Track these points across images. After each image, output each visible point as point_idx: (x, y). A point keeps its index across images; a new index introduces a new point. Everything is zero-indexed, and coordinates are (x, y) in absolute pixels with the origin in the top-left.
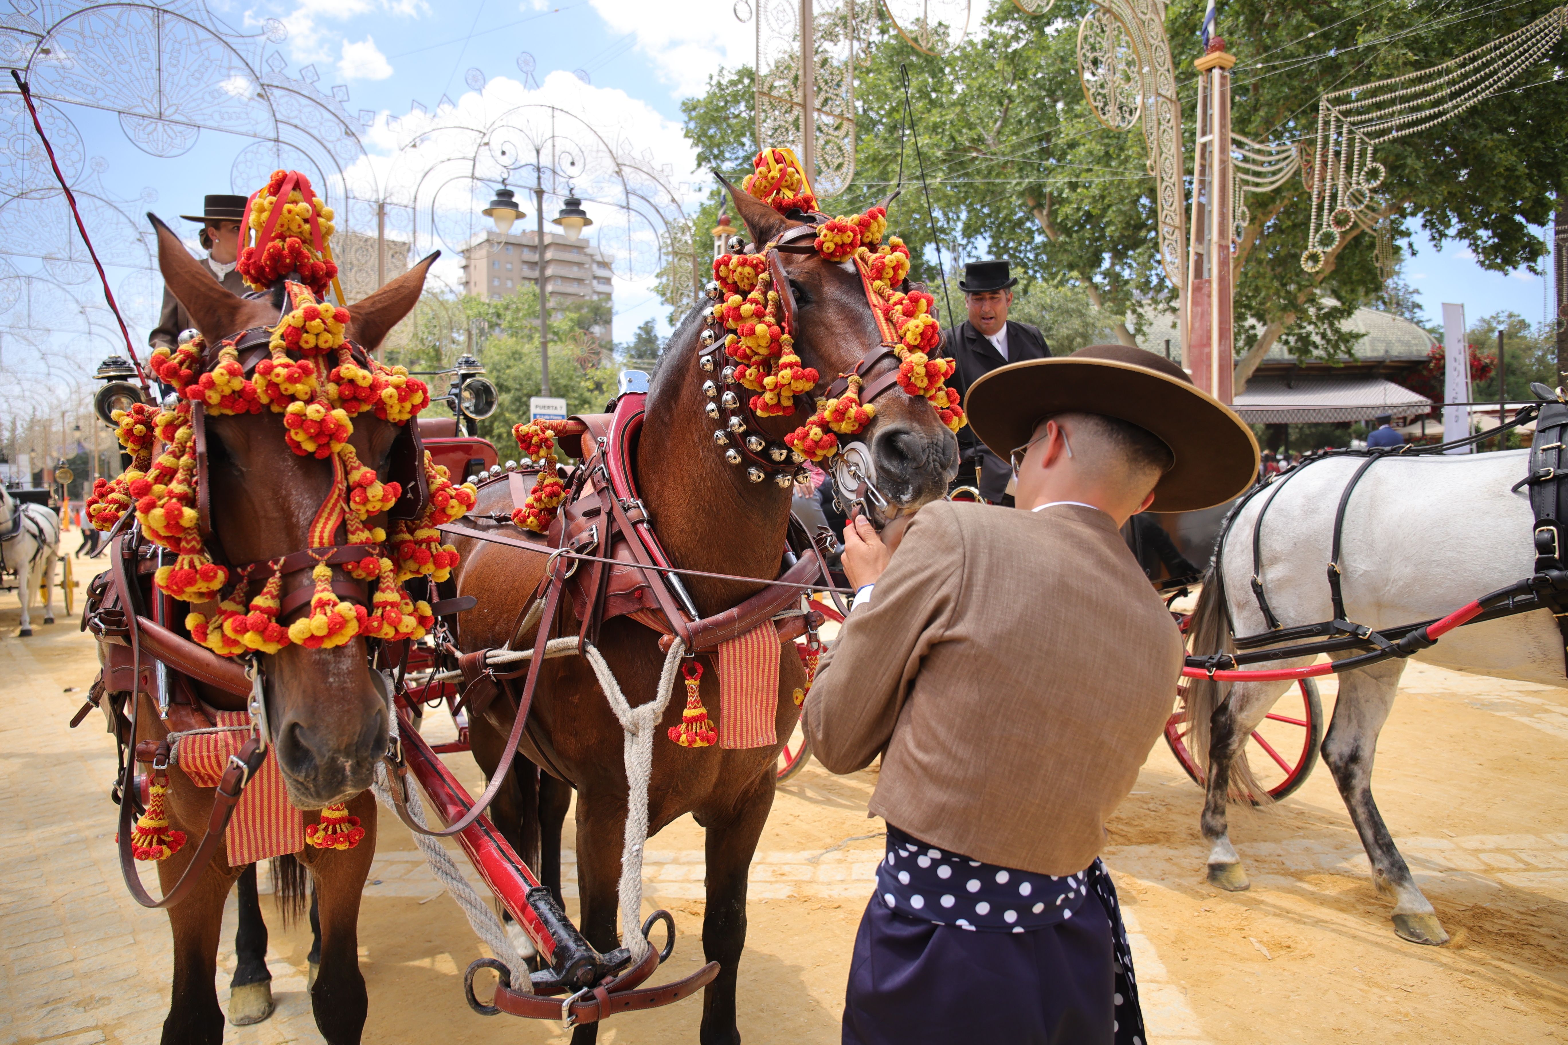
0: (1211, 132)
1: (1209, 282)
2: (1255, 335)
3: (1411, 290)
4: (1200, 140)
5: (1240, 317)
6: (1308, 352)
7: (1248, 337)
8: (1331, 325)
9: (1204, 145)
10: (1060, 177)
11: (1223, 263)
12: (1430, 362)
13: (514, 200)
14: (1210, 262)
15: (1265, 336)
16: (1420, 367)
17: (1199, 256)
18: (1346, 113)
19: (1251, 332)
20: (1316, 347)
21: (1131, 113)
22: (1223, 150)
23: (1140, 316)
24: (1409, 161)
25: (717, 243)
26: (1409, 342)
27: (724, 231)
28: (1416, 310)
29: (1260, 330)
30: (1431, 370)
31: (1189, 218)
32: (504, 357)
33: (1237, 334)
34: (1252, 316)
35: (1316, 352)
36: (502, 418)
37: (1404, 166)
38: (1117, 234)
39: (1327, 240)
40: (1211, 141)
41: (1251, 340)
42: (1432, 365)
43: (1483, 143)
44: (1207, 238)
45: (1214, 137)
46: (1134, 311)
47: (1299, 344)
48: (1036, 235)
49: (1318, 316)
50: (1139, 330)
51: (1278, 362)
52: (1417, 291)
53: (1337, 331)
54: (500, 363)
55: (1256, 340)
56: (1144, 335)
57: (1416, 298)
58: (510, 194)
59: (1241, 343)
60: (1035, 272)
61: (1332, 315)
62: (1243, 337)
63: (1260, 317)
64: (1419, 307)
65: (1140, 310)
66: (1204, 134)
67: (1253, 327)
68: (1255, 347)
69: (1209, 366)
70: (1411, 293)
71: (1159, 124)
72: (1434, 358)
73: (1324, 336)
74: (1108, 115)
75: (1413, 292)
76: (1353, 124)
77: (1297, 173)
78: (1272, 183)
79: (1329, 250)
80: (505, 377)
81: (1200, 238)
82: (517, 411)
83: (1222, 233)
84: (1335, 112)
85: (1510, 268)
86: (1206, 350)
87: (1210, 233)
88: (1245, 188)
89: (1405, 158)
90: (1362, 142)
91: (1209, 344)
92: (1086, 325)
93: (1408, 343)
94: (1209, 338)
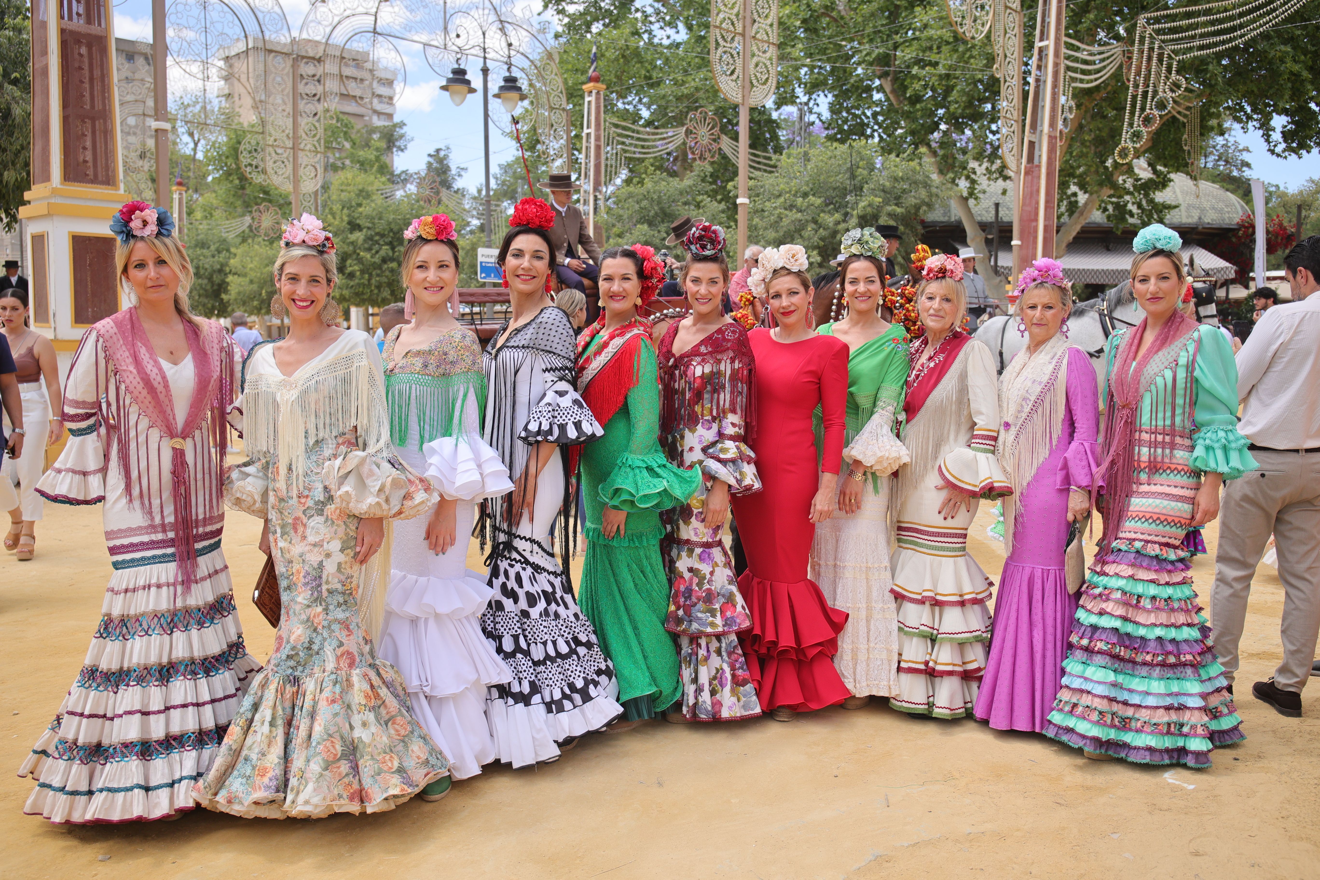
0: (1047, 39)
1: (1039, 166)
2: (1076, 202)
3: (1241, 147)
4: (1038, 44)
5: (1064, 185)
6: (1124, 220)
7: (1070, 203)
8: (1146, 195)
9: (1041, 50)
10: (907, 50)
11: (1052, 150)
12: (1239, 230)
13: (467, 77)
14: (1040, 150)
15: (1086, 204)
16: (1230, 235)
17: (1032, 144)
18: (1158, 32)
19: (1073, 199)
20: (1132, 215)
21: (983, 25)
22: (1057, 54)
23: (973, 182)
24: (1211, 67)
25: (587, 99)
26: (1222, 209)
27: (595, 88)
28: (1244, 169)
29: (1082, 198)
30: (1239, 238)
31: (1024, 113)
32: (353, 195)
33: (1061, 200)
34: (1075, 184)
35: (1131, 220)
36: (354, 256)
37: (1206, 71)
38: (960, 111)
39: (1137, 136)
40: (1047, 47)
41: (1073, 207)
42: (1241, 233)
43: (1272, 53)
44: (1039, 128)
45: (1050, 43)
46: (968, 177)
47: (1117, 213)
48: (874, 93)
49: (1134, 186)
50: (971, 194)
51: (1099, 225)
52: (1247, 150)
53: (1151, 201)
54: (350, 200)
55: (1077, 208)
56: (976, 199)
57: (1246, 157)
58: (463, 72)
59: (1063, 209)
60: (874, 131)
61: (1147, 187)
62: (1065, 203)
63: (1083, 186)
64: (1248, 165)
65: (973, 176)
66: (1041, 40)
67: (1075, 194)
68: (1076, 215)
69: (1036, 238)
70: (1240, 151)
71: (1006, 33)
72: (1243, 226)
73: (1140, 206)
74: (965, 28)
75: (1244, 150)
76: (1163, 41)
77: (1121, 67)
78: (1096, 80)
79: (1138, 145)
80: (356, 215)
81: (1034, 126)
82: (370, 249)
83: (1052, 124)
84: (1149, 30)
85: (1304, 152)
86: (1034, 224)
87: (1042, 125)
88: (1074, 85)
89: (1207, 64)
90: (1170, 57)
91: (1036, 220)
92: (931, 195)
93: (1221, 211)
94: (1037, 214)
